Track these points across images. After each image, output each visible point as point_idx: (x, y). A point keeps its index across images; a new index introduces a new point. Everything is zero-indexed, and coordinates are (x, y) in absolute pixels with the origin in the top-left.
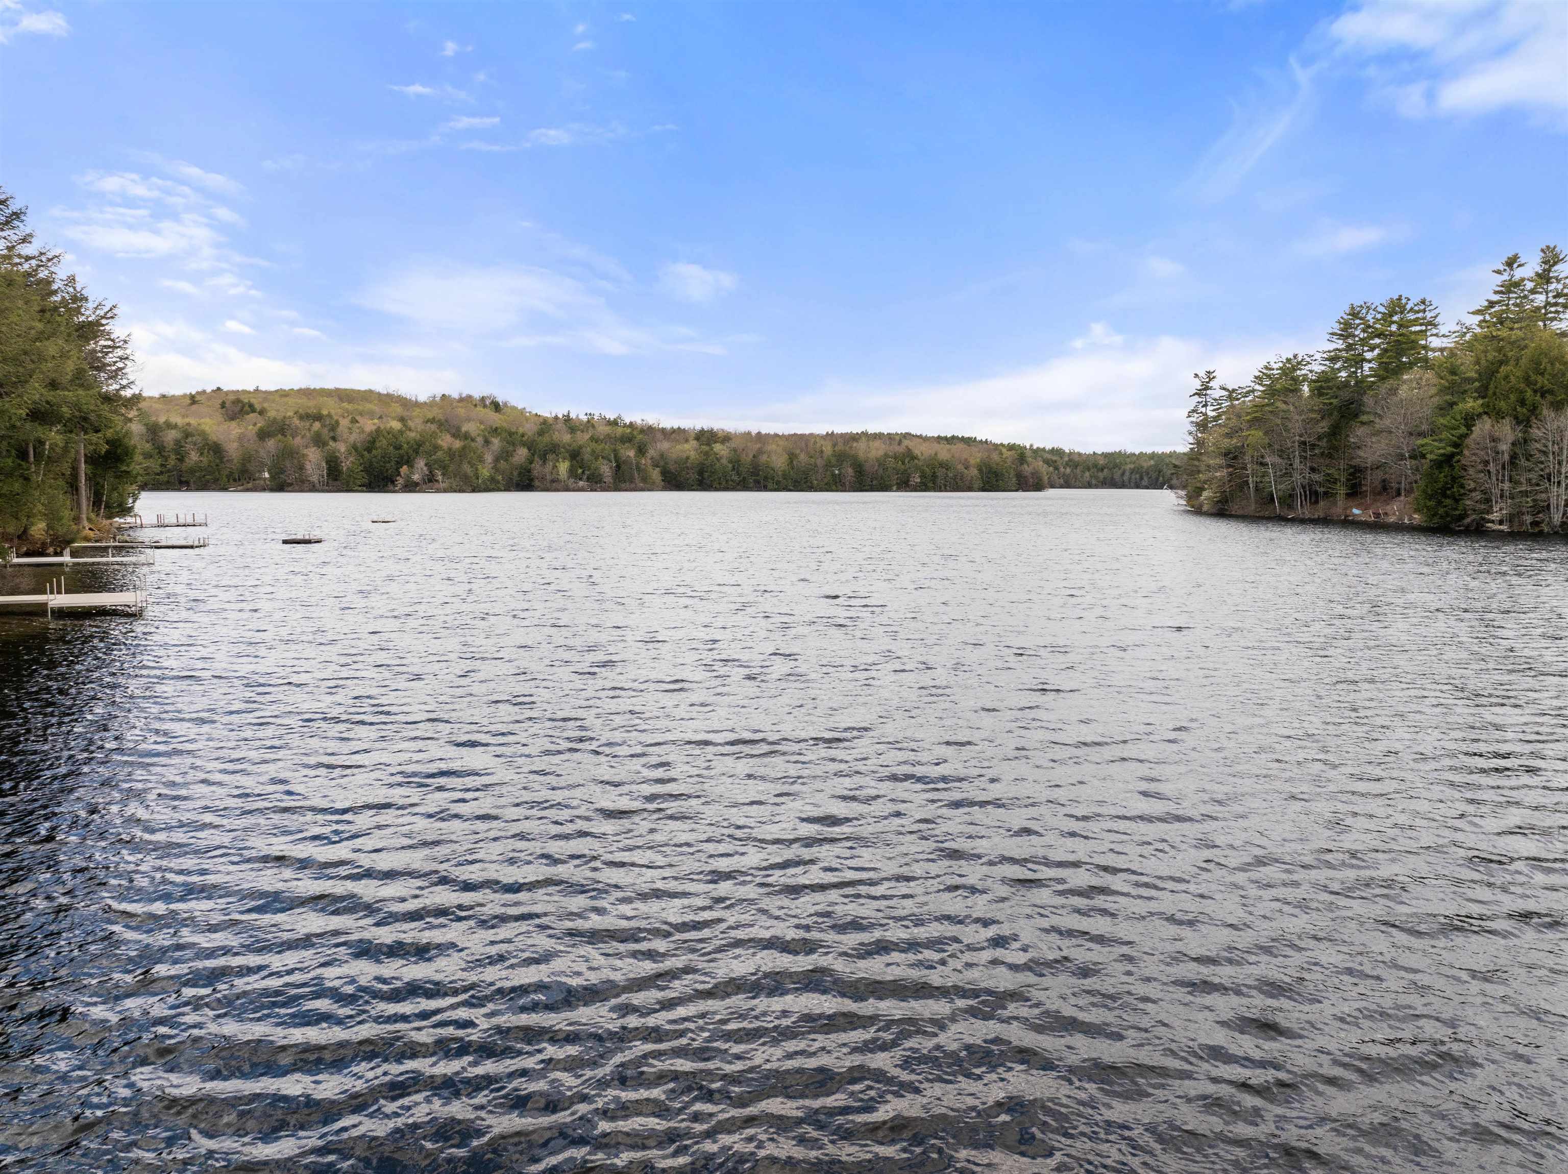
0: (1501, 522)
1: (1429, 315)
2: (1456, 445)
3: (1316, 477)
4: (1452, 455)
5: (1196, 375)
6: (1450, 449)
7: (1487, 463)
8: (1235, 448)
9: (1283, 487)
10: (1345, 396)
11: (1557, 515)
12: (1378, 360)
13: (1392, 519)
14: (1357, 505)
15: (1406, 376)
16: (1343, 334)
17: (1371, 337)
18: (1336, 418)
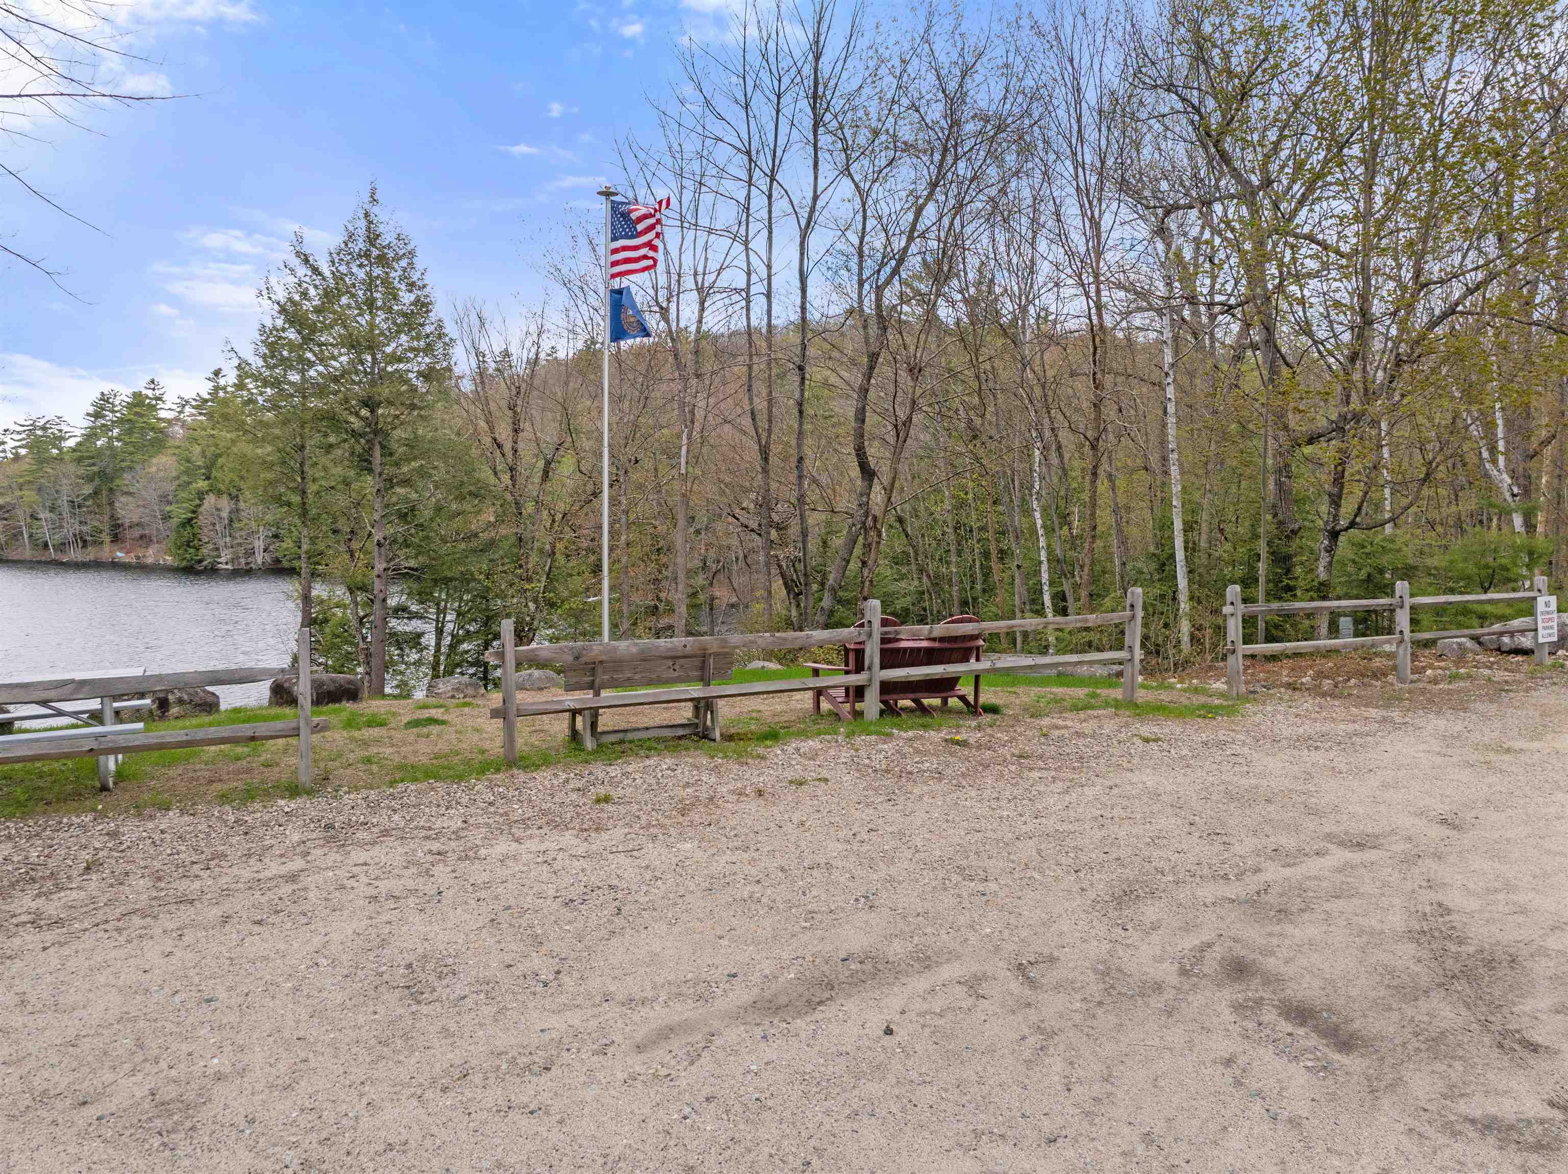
0: (227, 563)
1: (157, 392)
2: (194, 512)
3: (84, 528)
4: (190, 520)
6: (190, 515)
7: (214, 524)
8: (8, 503)
9: (56, 537)
10: (104, 464)
11: (259, 558)
12: (127, 439)
13: (150, 560)
14: (120, 550)
15: (154, 461)
16: (97, 415)
17: (121, 421)
18: (97, 482)
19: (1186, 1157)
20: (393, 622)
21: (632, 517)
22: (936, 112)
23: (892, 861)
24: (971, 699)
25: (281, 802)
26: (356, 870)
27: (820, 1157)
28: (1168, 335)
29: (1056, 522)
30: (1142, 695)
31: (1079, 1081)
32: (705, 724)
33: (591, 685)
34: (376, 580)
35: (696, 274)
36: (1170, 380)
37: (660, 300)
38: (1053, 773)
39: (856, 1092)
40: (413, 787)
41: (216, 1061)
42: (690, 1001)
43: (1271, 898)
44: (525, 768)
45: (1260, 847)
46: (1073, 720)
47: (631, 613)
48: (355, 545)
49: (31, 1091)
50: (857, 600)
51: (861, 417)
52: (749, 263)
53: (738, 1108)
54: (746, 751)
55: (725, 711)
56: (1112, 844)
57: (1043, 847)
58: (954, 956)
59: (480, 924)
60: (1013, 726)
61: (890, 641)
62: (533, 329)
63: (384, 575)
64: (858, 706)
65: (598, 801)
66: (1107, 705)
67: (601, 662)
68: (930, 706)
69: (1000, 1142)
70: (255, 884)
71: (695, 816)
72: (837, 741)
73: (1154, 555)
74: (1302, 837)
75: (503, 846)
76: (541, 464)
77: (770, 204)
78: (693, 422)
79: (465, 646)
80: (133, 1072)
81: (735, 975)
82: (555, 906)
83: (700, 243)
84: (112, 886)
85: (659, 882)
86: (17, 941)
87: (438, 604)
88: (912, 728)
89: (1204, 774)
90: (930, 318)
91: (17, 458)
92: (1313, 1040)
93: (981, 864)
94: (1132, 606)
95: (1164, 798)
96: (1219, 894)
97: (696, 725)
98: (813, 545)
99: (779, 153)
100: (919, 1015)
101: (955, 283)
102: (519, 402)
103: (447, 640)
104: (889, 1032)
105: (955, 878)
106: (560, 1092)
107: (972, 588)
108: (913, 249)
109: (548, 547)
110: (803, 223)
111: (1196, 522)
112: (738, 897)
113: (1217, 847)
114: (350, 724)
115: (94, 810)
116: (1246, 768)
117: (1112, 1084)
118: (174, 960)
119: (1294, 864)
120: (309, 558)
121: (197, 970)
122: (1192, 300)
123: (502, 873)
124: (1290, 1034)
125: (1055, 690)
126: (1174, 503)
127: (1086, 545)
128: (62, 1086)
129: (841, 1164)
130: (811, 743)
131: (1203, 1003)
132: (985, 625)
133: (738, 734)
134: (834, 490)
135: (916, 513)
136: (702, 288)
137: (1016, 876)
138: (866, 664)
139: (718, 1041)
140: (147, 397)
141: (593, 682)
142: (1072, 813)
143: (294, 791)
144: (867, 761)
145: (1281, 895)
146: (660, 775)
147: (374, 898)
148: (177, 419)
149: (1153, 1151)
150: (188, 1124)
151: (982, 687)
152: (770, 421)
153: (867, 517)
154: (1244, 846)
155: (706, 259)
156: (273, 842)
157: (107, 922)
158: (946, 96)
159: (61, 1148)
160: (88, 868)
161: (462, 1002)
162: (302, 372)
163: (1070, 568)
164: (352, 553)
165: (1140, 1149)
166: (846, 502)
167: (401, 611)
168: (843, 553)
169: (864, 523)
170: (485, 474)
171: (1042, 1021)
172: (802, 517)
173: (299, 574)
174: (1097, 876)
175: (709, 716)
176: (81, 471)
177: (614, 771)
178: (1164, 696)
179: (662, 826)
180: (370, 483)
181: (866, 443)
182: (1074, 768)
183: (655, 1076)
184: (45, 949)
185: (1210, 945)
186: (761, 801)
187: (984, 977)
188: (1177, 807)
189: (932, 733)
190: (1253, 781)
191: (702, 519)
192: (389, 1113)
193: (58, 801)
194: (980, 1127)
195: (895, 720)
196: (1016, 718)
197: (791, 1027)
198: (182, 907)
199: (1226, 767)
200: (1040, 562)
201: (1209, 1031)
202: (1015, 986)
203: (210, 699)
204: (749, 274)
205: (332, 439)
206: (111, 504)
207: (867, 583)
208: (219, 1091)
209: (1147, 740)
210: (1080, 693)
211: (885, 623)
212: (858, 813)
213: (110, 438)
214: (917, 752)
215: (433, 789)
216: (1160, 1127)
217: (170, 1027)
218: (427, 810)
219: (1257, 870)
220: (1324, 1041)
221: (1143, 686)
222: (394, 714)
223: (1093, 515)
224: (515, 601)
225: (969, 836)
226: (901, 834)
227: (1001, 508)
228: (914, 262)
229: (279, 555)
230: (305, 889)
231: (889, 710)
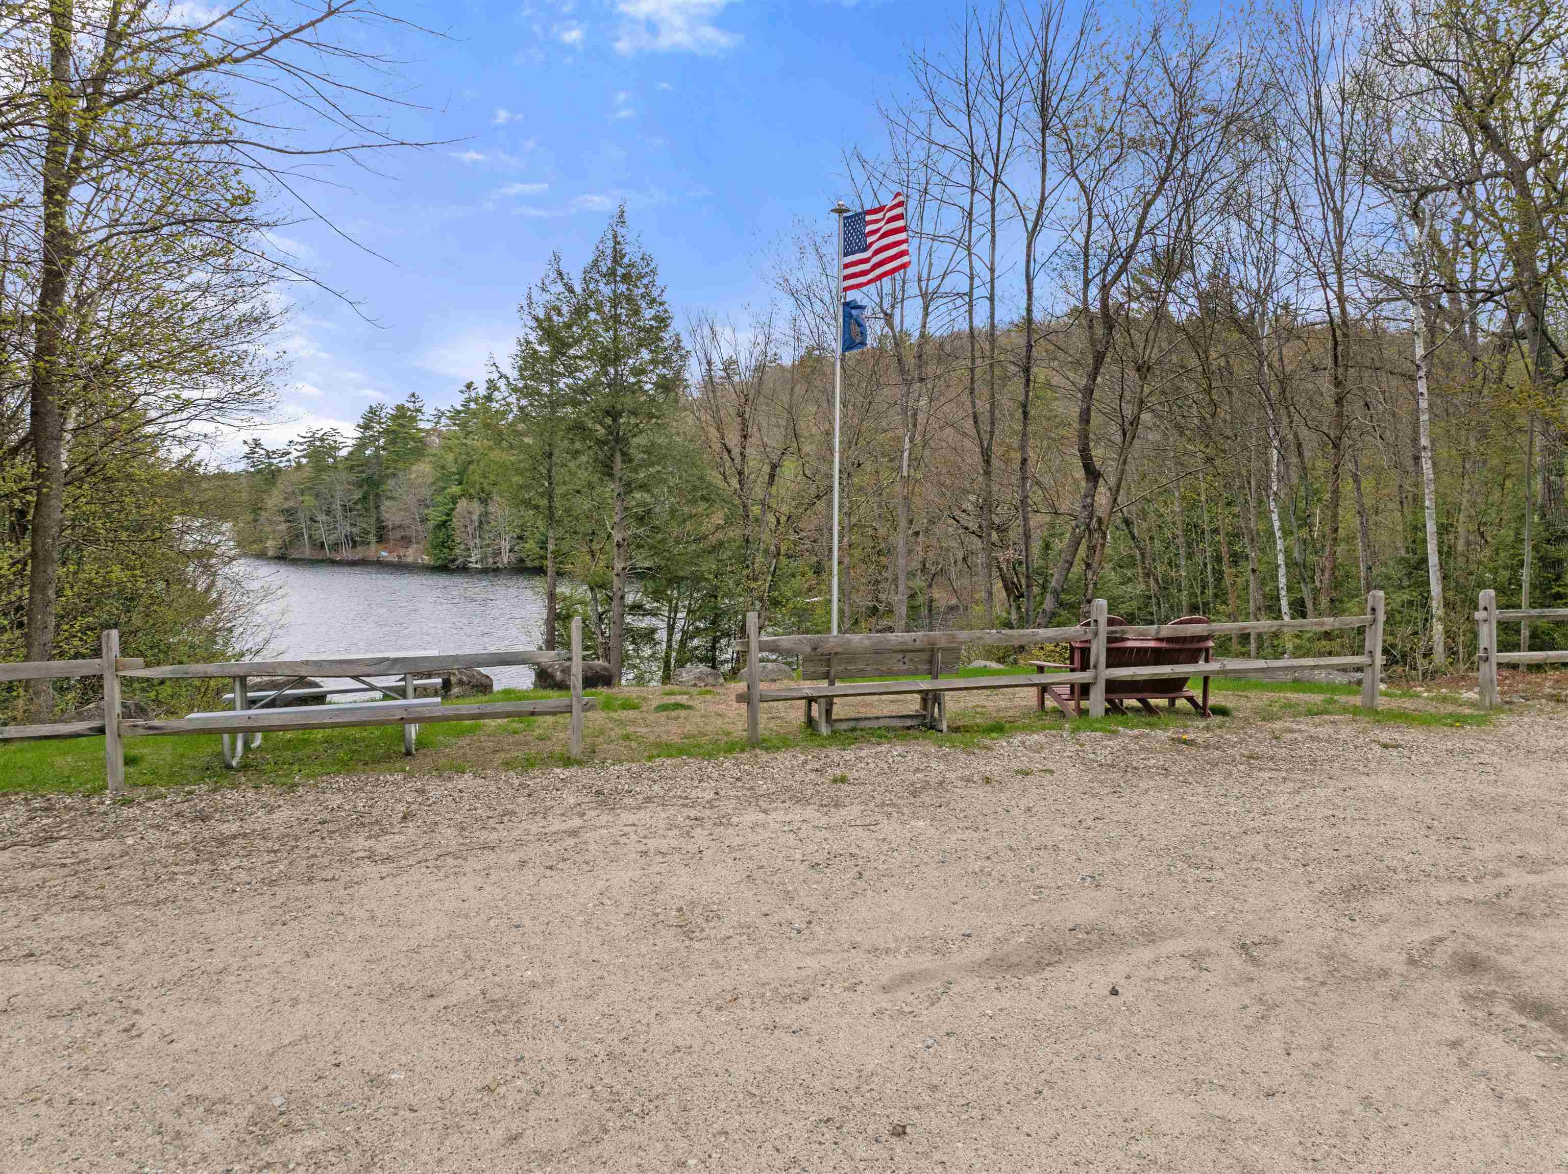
0: (476, 562)
1: (417, 405)
2: (448, 515)
3: (354, 530)
4: (446, 521)
5: (245, 442)
6: (445, 518)
7: (466, 526)
8: (292, 508)
9: (331, 537)
10: (370, 471)
11: (506, 559)
12: (391, 448)
13: (410, 559)
14: (385, 549)
15: (414, 468)
16: (366, 427)
17: (386, 432)
18: (365, 487)
19: (1405, 1121)
20: (629, 619)
21: (854, 520)
22: (1165, 106)
23: (1118, 847)
24: (1200, 701)
25: (558, 771)
26: (626, 829)
27: (1051, 1088)
28: (1420, 325)
29: (1295, 524)
30: (1382, 703)
31: (1299, 1047)
32: (932, 716)
33: (826, 676)
34: (615, 579)
35: (920, 280)
36: (1422, 373)
37: (885, 306)
38: (1284, 774)
39: (1084, 1039)
40: (669, 762)
41: (529, 973)
42: (928, 954)
43: (1513, 901)
44: (767, 749)
45: (1503, 853)
46: (1307, 724)
47: (852, 613)
48: (596, 546)
49: (391, 983)
50: (1080, 603)
51: (1085, 418)
52: (971, 268)
53: (975, 1043)
54: (972, 742)
55: (953, 705)
56: (1343, 842)
57: (1271, 841)
58: (1177, 933)
59: (739, 879)
60: (1243, 728)
61: (1117, 640)
62: (761, 339)
63: (622, 574)
64: (1084, 704)
65: (835, 781)
66: (1345, 710)
67: (836, 653)
68: (1157, 707)
69: (1220, 1091)
70: (542, 837)
71: (925, 798)
72: (1062, 736)
73: (1402, 559)
74: (1553, 846)
75: (752, 816)
76: (766, 469)
77: (993, 209)
78: (915, 425)
79: (696, 642)
80: (466, 976)
81: (969, 936)
82: (803, 868)
83: (925, 250)
84: (425, 832)
85: (896, 853)
86: (359, 871)
87: (670, 602)
88: (1137, 726)
89: (1447, 781)
90: (1160, 315)
91: (299, 466)
92: (1549, 1033)
93: (1207, 854)
94: (1373, 609)
95: (1401, 802)
96: (1455, 894)
97: (924, 717)
98: (1036, 548)
99: (1002, 159)
100: (1143, 980)
101: (1187, 276)
102: (747, 409)
103: (677, 636)
104: (1114, 992)
105: (1180, 865)
106: (817, 1018)
107: (1203, 593)
108: (1142, 244)
109: (773, 548)
110: (1030, 225)
111: (1452, 525)
112: (970, 870)
113: (1456, 851)
114: (608, 706)
115: (403, 770)
116: (1494, 777)
117: (1333, 1053)
118: (484, 893)
119: (1541, 872)
120: (555, 558)
121: (505, 902)
122: (1451, 288)
123: (752, 837)
124: (1521, 1026)
125: (1289, 695)
126: (1427, 503)
127: (1328, 549)
128: (414, 981)
129: (1070, 1095)
130: (1036, 737)
131: (1432, 990)
132: (1215, 626)
133: (964, 726)
134: (1057, 492)
135: (1144, 515)
136: (926, 294)
137: (1242, 866)
138: (1092, 662)
139: (955, 988)
140: (409, 409)
141: (828, 672)
142: (1302, 812)
143: (567, 761)
144: (1092, 756)
145: (1524, 899)
146: (891, 761)
147: (645, 853)
148: (434, 430)
149: (1371, 1113)
150: (515, 1018)
151: (1211, 689)
152: (993, 424)
153: (1091, 519)
154: (1486, 851)
155: (931, 264)
156: (553, 803)
157: (427, 860)
158: (1175, 90)
159: (420, 1026)
160: (404, 818)
161: (728, 941)
162: (552, 384)
163: (1310, 573)
164: (593, 554)
165: (1358, 1109)
166: (1069, 503)
167: (636, 608)
168: (1066, 556)
169: (1088, 525)
170: (715, 477)
171: (1264, 994)
172: (1025, 519)
173: (545, 573)
174: (1325, 871)
175: (936, 710)
176: (353, 477)
177: (849, 755)
178: (1409, 704)
179: (894, 805)
180: (611, 488)
181: (1092, 444)
182: (1306, 770)
183: (901, 1012)
184: (382, 878)
185: (1441, 940)
186: (988, 788)
187: (1209, 953)
188: (1416, 810)
189: (1159, 732)
190: (1501, 790)
191: (922, 521)
192: (674, 1023)
193: (373, 762)
194: (1201, 1077)
195: (1120, 718)
196: (1246, 720)
197: (1024, 982)
198: (485, 852)
199: (1472, 775)
200: (1278, 566)
201: (1435, 1015)
202: (1237, 962)
203: (484, 681)
204: (972, 279)
205: (578, 445)
206: (377, 507)
207: (1091, 586)
208: (534, 995)
209: (1386, 746)
210: (1317, 698)
211: (1111, 622)
212: (1082, 803)
213: (377, 448)
214: (1143, 748)
215: (686, 764)
216: (1378, 1094)
217: (489, 944)
218: (683, 782)
219: (1498, 875)
220: (1561, 1036)
221: (1386, 694)
222: (644, 699)
223: (1335, 516)
224: (742, 599)
225: (1195, 829)
226: (1127, 823)
227: (1236, 510)
228: (1143, 258)
229: (524, 555)
230: (585, 843)
231: (1114, 709)
